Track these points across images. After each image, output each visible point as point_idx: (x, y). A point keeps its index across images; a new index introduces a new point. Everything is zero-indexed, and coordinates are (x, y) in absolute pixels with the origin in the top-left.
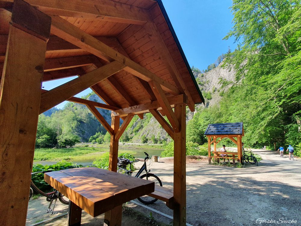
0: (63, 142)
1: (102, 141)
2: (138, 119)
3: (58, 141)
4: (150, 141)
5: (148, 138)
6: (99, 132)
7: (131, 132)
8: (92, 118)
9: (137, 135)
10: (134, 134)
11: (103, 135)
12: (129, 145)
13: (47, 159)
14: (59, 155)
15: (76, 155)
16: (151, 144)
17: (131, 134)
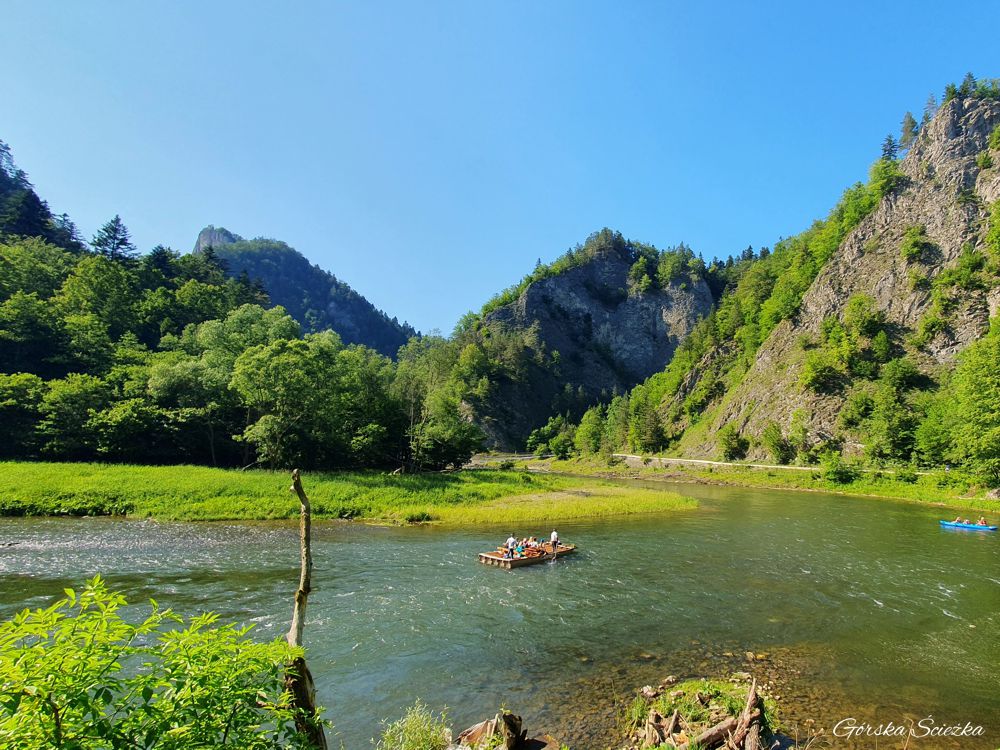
0: (425, 450)
1: (569, 449)
2: (701, 356)
3: (413, 445)
4: (758, 452)
5: (749, 439)
6: (560, 416)
7: (673, 414)
8: (535, 365)
9: (701, 427)
10: (686, 419)
11: (571, 427)
12: (667, 466)
13: (357, 515)
14: (397, 501)
15: (457, 500)
16: (761, 463)
17: (677, 419)
